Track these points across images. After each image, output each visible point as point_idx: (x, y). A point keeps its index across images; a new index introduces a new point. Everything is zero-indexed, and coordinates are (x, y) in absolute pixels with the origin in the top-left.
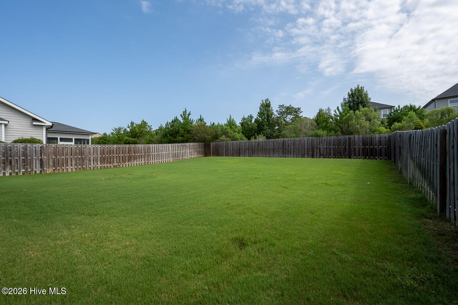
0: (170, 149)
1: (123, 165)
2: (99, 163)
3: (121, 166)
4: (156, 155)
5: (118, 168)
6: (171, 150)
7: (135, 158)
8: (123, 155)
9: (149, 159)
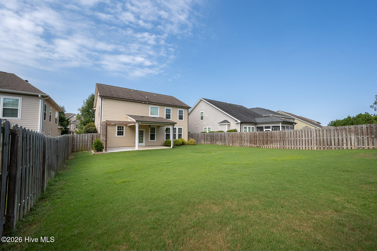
0: (313, 134)
1: (262, 146)
2: (249, 144)
3: (262, 147)
4: (292, 140)
5: (260, 148)
6: (315, 135)
7: (272, 142)
8: (262, 139)
9: (285, 144)
